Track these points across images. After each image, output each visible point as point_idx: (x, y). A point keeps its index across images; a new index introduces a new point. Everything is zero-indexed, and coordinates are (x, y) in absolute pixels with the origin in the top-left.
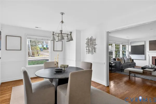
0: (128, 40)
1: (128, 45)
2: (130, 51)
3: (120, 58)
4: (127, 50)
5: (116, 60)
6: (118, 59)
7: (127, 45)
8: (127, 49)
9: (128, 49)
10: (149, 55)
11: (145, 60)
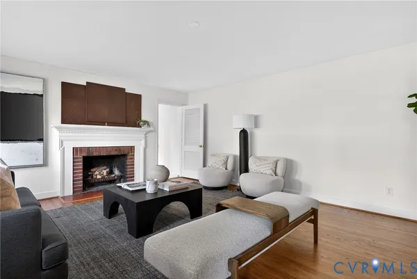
10: (62, 143)
11: (45, 163)
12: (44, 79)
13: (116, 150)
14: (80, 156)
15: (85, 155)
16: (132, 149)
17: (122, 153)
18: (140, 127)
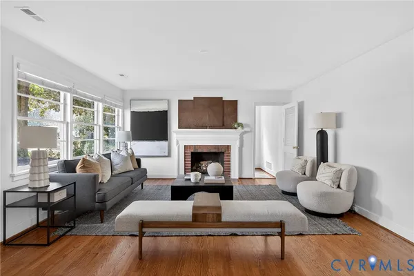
0: (123, 91)
1: (124, 109)
2: (128, 128)
3: (96, 157)
4: (120, 125)
5: (78, 168)
6: (86, 165)
7: (119, 107)
8: (118, 122)
9: (124, 123)
10: (178, 141)
11: (169, 156)
12: (168, 101)
13: (215, 148)
14: (189, 152)
15: (192, 151)
16: (228, 147)
17: (220, 151)
18: (235, 128)
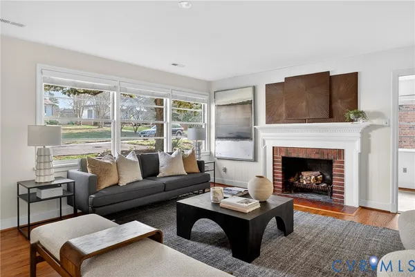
0: (209, 83)
1: (210, 103)
2: (213, 125)
8: (204, 118)
9: (210, 119)
11: (255, 159)
12: (254, 87)
14: (279, 156)
16: (340, 153)
17: (326, 157)
18: (352, 121)
